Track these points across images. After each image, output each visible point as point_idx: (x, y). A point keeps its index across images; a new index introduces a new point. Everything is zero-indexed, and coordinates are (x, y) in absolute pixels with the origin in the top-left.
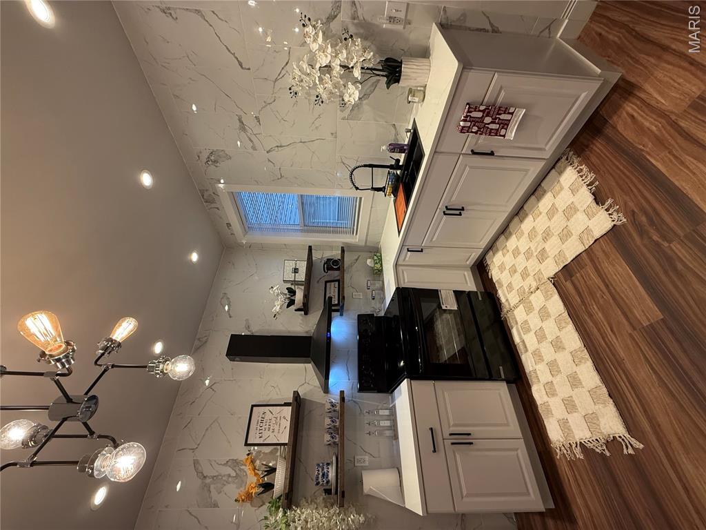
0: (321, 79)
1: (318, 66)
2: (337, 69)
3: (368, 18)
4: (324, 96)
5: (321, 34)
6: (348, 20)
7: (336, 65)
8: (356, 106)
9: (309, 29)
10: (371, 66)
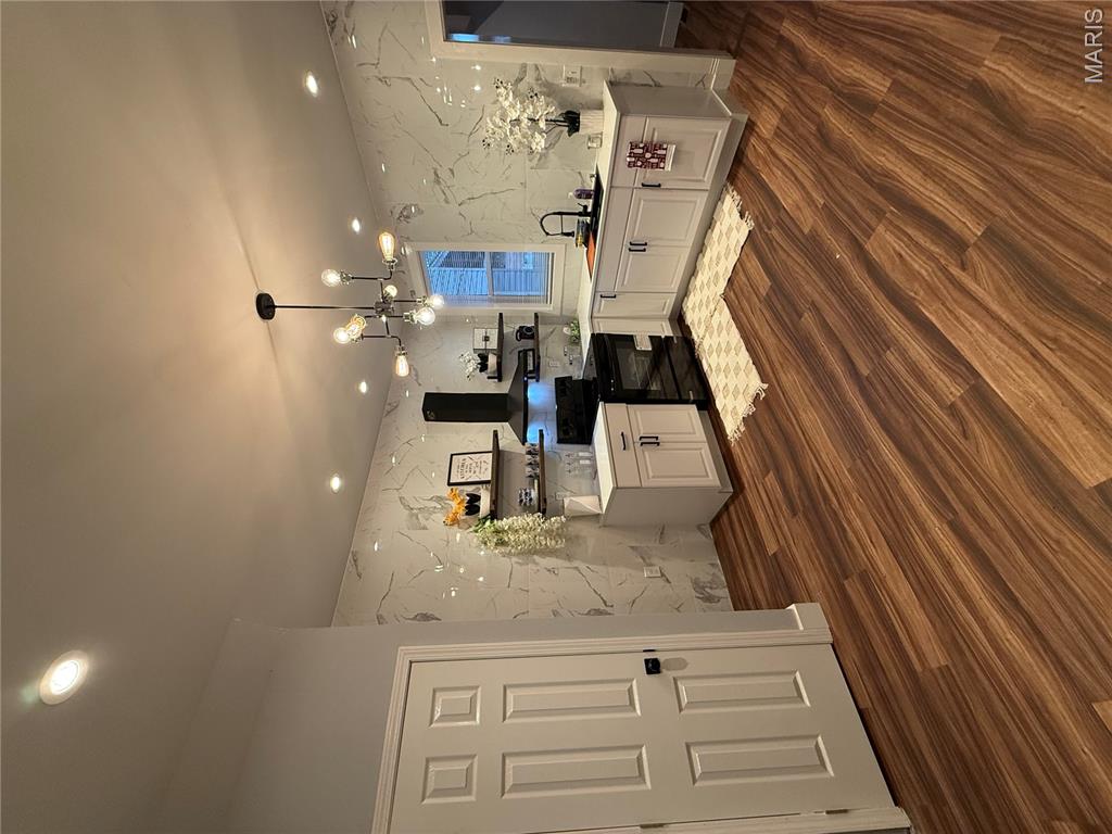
0: (511, 132)
1: (508, 120)
2: (525, 122)
3: (550, 79)
4: (515, 146)
5: (511, 94)
6: (533, 81)
7: (524, 118)
8: (543, 156)
9: (502, 90)
10: (553, 118)
